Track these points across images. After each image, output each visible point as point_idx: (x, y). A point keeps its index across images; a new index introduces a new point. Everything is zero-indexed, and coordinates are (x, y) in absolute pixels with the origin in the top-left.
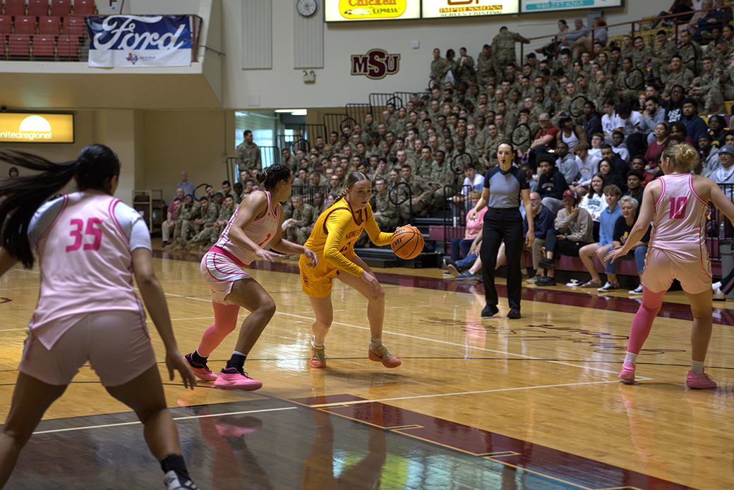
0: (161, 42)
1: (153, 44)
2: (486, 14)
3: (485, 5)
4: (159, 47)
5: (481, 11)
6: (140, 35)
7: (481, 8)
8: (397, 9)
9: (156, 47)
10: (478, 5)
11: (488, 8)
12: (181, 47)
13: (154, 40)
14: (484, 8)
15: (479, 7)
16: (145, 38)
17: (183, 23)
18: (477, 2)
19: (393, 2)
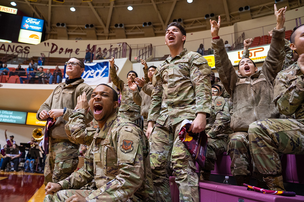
0: (94, 75)
1: (91, 75)
2: (260, 61)
3: (259, 57)
4: (94, 77)
5: (257, 60)
6: (86, 72)
7: (257, 58)
8: (212, 64)
9: (92, 77)
10: (255, 57)
11: (261, 58)
12: (104, 76)
13: (92, 74)
14: (259, 58)
15: (256, 58)
16: (88, 73)
17: (106, 65)
18: (255, 56)
19: (210, 60)
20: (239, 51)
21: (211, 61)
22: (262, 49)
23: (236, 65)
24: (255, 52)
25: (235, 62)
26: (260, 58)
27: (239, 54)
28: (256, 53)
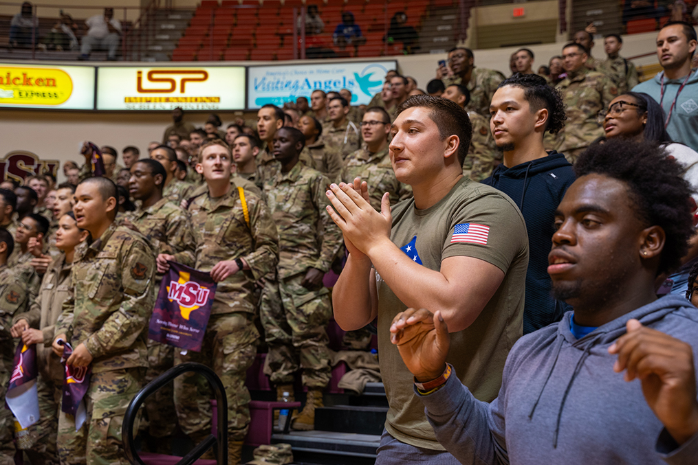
2: (195, 108)
3: (195, 95)
7: (188, 100)
8: (59, 95)
10: (183, 95)
11: (199, 100)
14: (193, 100)
15: (186, 98)
18: (183, 90)
19: (51, 83)
20: (140, 69)
21: (54, 85)
22: (201, 76)
23: (128, 109)
24: (183, 81)
25: (127, 100)
26: (196, 100)
27: (139, 79)
28: (187, 84)
